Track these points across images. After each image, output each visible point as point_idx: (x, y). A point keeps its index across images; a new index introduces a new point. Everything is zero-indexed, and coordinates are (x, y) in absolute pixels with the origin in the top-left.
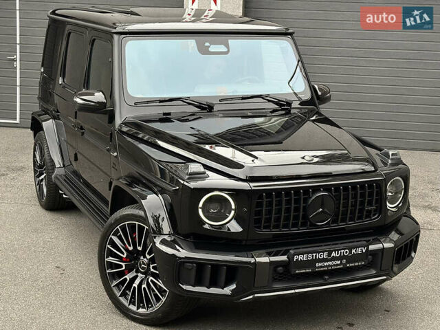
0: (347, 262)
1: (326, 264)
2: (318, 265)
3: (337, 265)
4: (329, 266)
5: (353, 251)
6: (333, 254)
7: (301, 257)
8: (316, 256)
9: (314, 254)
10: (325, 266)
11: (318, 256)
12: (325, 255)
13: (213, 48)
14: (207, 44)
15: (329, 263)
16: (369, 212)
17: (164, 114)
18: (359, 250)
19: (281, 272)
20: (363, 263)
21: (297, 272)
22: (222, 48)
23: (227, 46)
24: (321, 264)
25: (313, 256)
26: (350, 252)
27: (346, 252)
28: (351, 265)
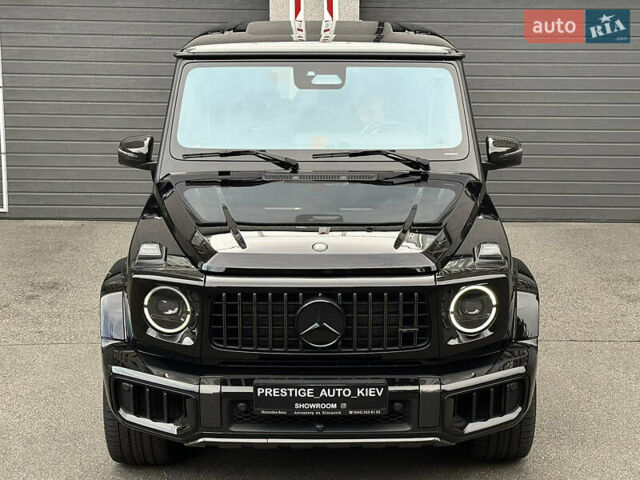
0: (349, 408)
1: (313, 406)
2: (297, 406)
3: (333, 410)
4: (319, 410)
5: (360, 392)
6: (323, 392)
7: (268, 392)
8: (293, 392)
9: (291, 390)
10: (310, 410)
11: (298, 393)
12: (309, 393)
13: (319, 80)
14: (311, 73)
15: (318, 406)
16: (409, 335)
17: (221, 173)
18: (370, 392)
19: (243, 409)
20: (378, 412)
21: (263, 412)
22: (335, 80)
23: (343, 77)
24: (303, 406)
25: (288, 392)
26: (354, 393)
27: (347, 392)
28: (356, 412)
